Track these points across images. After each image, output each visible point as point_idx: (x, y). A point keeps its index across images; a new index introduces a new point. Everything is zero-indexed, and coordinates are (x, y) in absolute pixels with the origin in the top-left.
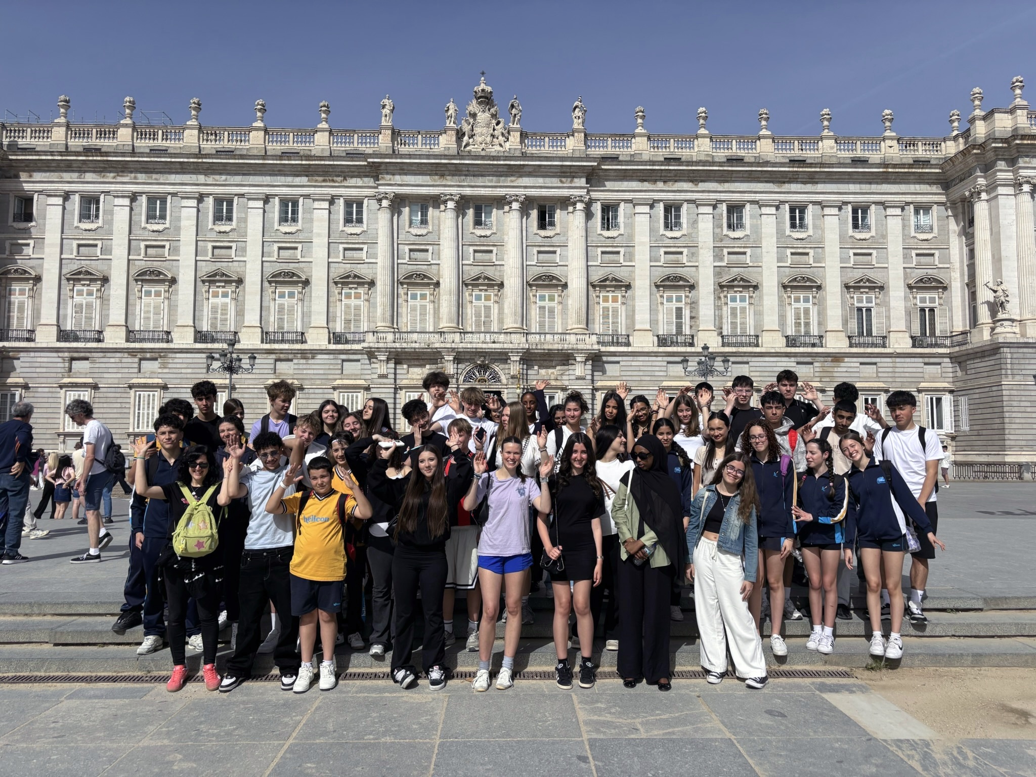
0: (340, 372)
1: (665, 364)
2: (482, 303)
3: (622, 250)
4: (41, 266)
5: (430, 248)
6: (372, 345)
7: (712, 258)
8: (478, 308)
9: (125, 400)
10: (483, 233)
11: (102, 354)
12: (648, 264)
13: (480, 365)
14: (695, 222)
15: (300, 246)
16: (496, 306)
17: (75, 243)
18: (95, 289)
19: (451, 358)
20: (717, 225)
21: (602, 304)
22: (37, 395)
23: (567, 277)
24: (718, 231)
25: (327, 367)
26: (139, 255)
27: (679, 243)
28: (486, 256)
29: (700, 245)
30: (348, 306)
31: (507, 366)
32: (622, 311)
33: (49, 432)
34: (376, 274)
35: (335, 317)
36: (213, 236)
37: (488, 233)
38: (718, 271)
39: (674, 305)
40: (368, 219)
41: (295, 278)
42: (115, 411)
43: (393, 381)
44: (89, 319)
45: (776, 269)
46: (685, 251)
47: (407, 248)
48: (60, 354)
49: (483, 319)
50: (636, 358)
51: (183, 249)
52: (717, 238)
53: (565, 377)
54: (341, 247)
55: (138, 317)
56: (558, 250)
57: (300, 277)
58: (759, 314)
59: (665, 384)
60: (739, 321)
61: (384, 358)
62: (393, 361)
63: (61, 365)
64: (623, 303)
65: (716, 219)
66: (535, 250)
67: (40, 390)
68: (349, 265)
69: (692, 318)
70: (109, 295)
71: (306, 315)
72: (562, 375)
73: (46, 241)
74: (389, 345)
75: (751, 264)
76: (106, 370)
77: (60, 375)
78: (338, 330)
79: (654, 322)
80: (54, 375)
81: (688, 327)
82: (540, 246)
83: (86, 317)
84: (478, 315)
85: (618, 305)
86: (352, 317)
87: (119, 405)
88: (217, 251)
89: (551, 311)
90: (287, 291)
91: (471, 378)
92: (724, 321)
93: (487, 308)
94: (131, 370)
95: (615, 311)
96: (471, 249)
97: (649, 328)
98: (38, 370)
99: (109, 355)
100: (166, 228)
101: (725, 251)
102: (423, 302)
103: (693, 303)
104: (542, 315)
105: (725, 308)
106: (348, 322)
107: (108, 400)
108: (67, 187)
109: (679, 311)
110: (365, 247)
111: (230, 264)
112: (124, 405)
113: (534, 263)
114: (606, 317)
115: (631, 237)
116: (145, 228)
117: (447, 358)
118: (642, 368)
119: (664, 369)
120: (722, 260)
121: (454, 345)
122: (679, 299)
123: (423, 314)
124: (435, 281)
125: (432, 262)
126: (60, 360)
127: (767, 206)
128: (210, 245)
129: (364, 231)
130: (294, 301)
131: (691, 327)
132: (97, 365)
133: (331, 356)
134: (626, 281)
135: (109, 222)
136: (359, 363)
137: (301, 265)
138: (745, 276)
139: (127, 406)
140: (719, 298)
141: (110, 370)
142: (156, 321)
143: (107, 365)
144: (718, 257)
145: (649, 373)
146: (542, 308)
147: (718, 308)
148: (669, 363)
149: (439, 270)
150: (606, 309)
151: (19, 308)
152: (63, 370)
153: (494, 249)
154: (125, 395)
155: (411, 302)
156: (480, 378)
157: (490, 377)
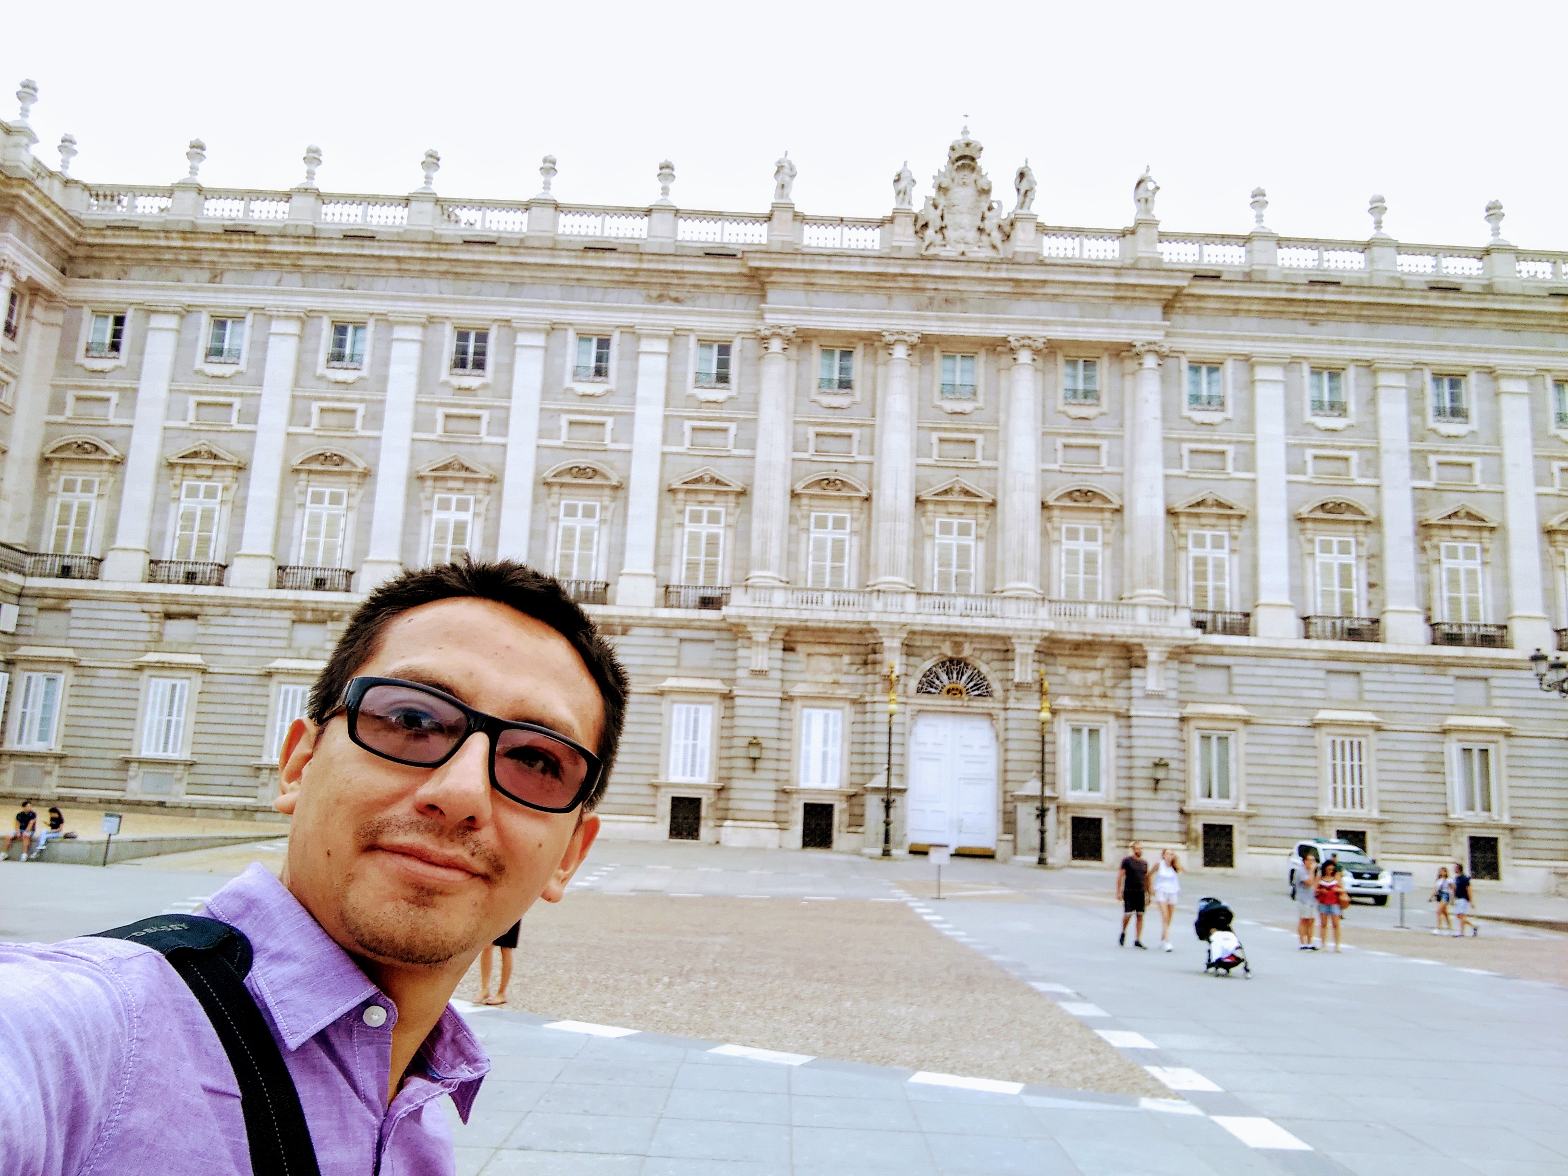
0: (674, 662)
1: (1322, 674)
2: (953, 540)
3: (1230, 450)
4: (128, 440)
5: (856, 432)
6: (742, 612)
7: (1407, 472)
8: (945, 550)
9: (256, 701)
10: (958, 407)
11: (221, 610)
12: (1284, 477)
14: (1373, 401)
15: (609, 421)
16: (981, 545)
17: (192, 400)
18: (220, 486)
19: (896, 643)
20: (1416, 410)
21: (1194, 552)
22: (96, 682)
23: (1121, 495)
24: (1417, 420)
25: (650, 651)
26: (307, 425)
27: (1339, 441)
28: (964, 450)
29: (1384, 445)
30: (694, 538)
31: (1007, 665)
32: (1233, 566)
33: (111, 754)
34: (752, 477)
35: (670, 556)
36: (448, 398)
37: (967, 407)
38: (1420, 498)
39: (1336, 559)
40: (741, 374)
41: (597, 481)
42: (238, 720)
43: (778, 684)
44: (205, 542)
45: (1532, 499)
46: (1354, 456)
47: (811, 431)
48: (147, 607)
49: (954, 570)
50: (1262, 661)
51: (389, 417)
52: (1417, 434)
53: (1120, 693)
54: (688, 425)
55: (295, 542)
56: (1105, 444)
57: (605, 477)
58: (1504, 583)
59: (1323, 715)
60: (1463, 595)
61: (762, 637)
62: (780, 645)
63: (146, 627)
64: (1233, 551)
65: (1415, 398)
66: (1060, 441)
67: (101, 672)
68: (699, 461)
69: (1371, 585)
70: (245, 498)
71: (618, 551)
72: (1114, 687)
73: (142, 395)
74: (777, 614)
75: (1483, 487)
76: (227, 641)
77: (141, 646)
78: (674, 581)
79: (1297, 590)
80: (131, 646)
81: (1364, 603)
82: (1069, 435)
83: (200, 539)
84: (945, 563)
85: (1224, 553)
86: (702, 558)
87: (245, 710)
88: (453, 424)
89: (1091, 560)
90: (580, 504)
91: (931, 684)
92: (1436, 594)
93: (964, 551)
94: (275, 643)
95: (1219, 565)
96: (935, 436)
97: (1288, 602)
98: (102, 635)
99: (234, 611)
100: (361, 378)
101: (1432, 460)
102: (839, 534)
103: (1372, 556)
104: (1072, 568)
105: (1435, 569)
106: (692, 566)
107: (227, 699)
108: (187, 298)
109: (1345, 569)
110: (733, 427)
111: (476, 449)
112: (255, 710)
113: (1056, 467)
114: (1200, 574)
115: (1250, 425)
116: (321, 378)
117: (888, 643)
118: (1276, 682)
119: (1320, 684)
120: (1425, 474)
121: (903, 619)
122: (1344, 549)
123: (838, 555)
124: (864, 494)
125: (859, 458)
126: (145, 617)
127: (1510, 376)
128: (440, 412)
129: (731, 398)
130: (593, 523)
131: (1370, 603)
132: (213, 630)
133: (660, 632)
134: (1242, 507)
135: (259, 364)
136: (710, 648)
137: (609, 457)
138: (1475, 509)
139: (262, 711)
140: (1424, 549)
141: (236, 641)
142: (330, 550)
143: (232, 631)
144: (1419, 469)
145: (1291, 693)
146: (1072, 553)
147: (1423, 569)
148: (1329, 672)
149: (871, 474)
150: (1200, 562)
151: (79, 514)
152: (148, 637)
153: (980, 438)
154: (258, 690)
155: (816, 534)
156: (948, 686)
157: (971, 684)
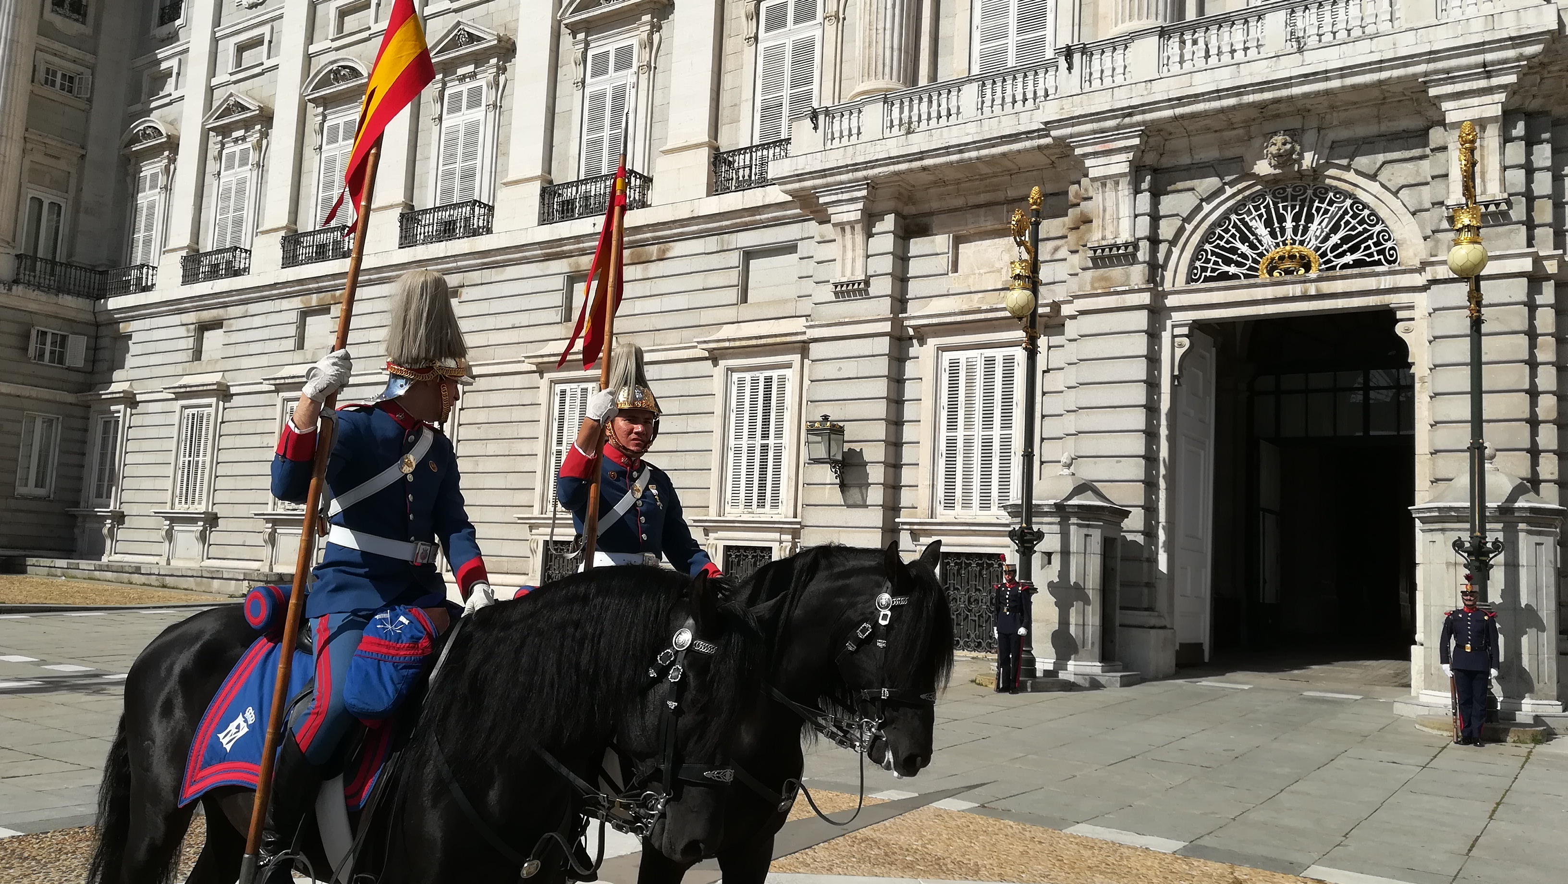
0: (732, 295)
4: (181, 115)
9: (268, 426)
11: (242, 309)
13: (1272, 185)
17: (235, 43)
18: (252, 147)
19: (1119, 164)
25: (698, 282)
26: (327, 38)
30: (776, 57)
31: (1426, 168)
35: (736, 102)
42: (251, 455)
43: (884, 307)
44: (238, 224)
48: (186, 316)
55: (312, 203)
61: (851, 213)
62: (889, 222)
63: (182, 344)
67: (150, 407)
70: (272, 156)
73: (192, 55)
76: (246, 349)
77: (177, 369)
80: (172, 370)
83: (235, 220)
86: (787, 92)
87: (257, 441)
90: (612, 49)
91: (1228, 255)
94: (283, 345)
98: (152, 360)
99: (252, 308)
106: (771, 111)
112: (266, 440)
117: (1096, 168)
126: (183, 331)
130: (629, 74)
132: (234, 338)
133: (712, 243)
136: (793, 257)
141: (252, 348)
143: (248, 335)
151: (147, 219)
152: (184, 356)
154: (266, 413)
156: (1274, 253)
157: (1335, 239)
